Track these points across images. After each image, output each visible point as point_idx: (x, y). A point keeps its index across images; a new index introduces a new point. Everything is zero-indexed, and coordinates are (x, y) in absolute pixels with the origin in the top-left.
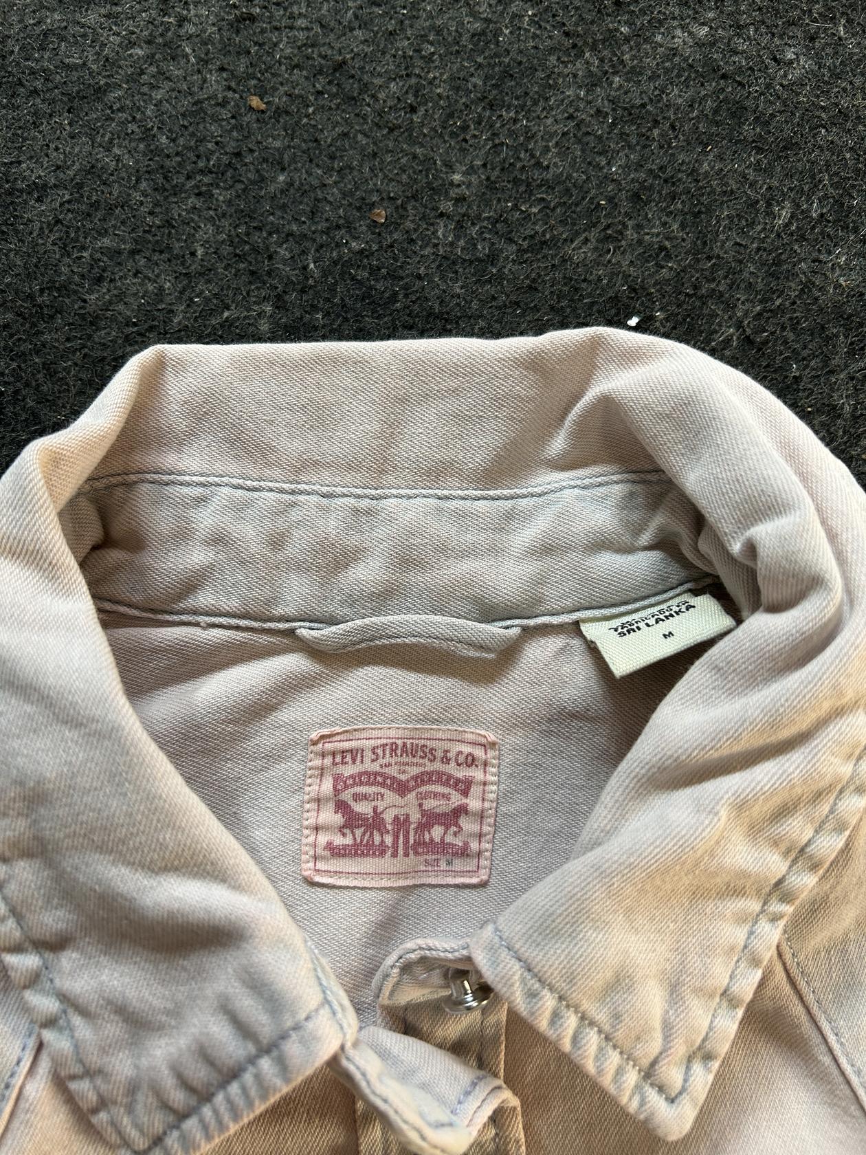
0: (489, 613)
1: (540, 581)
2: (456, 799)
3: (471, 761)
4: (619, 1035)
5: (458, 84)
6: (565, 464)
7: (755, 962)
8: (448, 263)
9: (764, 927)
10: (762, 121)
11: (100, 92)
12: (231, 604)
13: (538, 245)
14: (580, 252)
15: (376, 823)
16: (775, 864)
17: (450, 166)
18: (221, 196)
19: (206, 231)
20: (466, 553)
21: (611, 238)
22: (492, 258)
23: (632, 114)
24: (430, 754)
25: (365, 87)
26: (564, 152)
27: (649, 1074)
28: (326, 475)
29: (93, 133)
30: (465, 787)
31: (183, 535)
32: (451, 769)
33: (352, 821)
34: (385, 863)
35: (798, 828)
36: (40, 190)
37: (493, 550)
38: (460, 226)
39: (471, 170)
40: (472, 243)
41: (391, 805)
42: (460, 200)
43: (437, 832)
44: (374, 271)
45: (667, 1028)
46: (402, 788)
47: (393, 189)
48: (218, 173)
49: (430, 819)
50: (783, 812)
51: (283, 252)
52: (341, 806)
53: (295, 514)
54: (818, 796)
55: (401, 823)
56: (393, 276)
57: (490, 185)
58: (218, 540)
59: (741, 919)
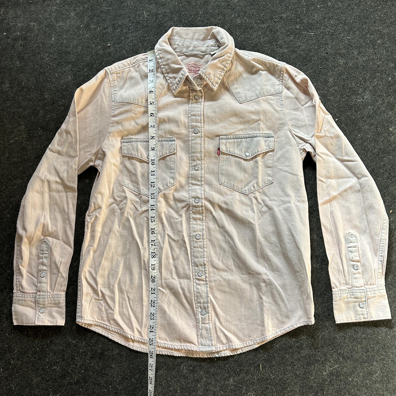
0: (202, 52)
1: (207, 49)
2: (199, 69)
3: (200, 66)
4: (210, 79)
5: (201, 3)
6: (209, 39)
7: (222, 76)
8: (199, 21)
9: (222, 73)
10: (231, 6)
11: (165, 4)
12: (179, 51)
13: (208, 19)
14: (212, 20)
15: (192, 70)
16: (223, 67)
17: (200, 11)
18: (177, 15)
19: (176, 18)
20: (200, 47)
21: (215, 18)
22: (204, 20)
23: (218, 6)
24: (196, 65)
25: (191, 4)
26: (211, 10)
27: (212, 84)
28: (187, 40)
29: (165, 8)
30: (200, 68)
31: (175, 44)
32: (198, 66)
33: (190, 70)
34: (192, 73)
35: (224, 63)
36: (160, 14)
37: (203, 47)
38: (201, 17)
39: (202, 12)
40: (202, 19)
41: (193, 69)
42: (200, 15)
43: (197, 72)
44: (192, 22)
45: (214, 80)
46: (194, 67)
47: (194, 14)
48: (177, 12)
49: (196, 71)
50: (223, 62)
51: (183, 20)
52: (189, 69)
53: (185, 43)
54: (226, 61)
55: (194, 70)
56: (194, 22)
57: (204, 13)
58: (178, 45)
59: (220, 71)
